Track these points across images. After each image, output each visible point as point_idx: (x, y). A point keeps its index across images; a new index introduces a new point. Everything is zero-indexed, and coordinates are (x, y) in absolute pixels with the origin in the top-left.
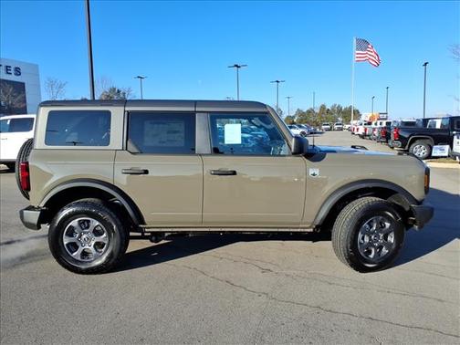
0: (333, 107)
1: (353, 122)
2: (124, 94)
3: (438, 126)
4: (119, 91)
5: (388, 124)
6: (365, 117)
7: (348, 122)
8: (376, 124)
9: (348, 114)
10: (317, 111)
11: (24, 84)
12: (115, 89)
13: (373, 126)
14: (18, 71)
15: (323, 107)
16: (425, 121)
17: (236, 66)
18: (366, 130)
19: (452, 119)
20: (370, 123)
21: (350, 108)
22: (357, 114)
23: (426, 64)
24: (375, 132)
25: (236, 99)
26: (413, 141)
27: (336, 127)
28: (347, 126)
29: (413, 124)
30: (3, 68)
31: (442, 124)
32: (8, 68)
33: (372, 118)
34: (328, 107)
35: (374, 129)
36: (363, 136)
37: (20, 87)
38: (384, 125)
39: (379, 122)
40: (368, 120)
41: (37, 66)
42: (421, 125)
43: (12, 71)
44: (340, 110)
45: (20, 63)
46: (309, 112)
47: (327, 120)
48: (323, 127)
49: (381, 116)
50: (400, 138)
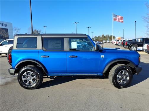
0: (106, 36)
1: (113, 40)
2: (39, 32)
3: (139, 41)
4: (37, 31)
5: (124, 40)
6: (117, 38)
7: (111, 40)
8: (120, 41)
9: (111, 38)
10: (101, 37)
11: (7, 29)
12: (36, 30)
13: (119, 41)
14: (6, 25)
15: (103, 36)
16: (135, 39)
17: (76, 23)
18: (117, 42)
19: (143, 39)
20: (118, 40)
21: (112, 35)
22: (114, 38)
23: (135, 22)
24: (120, 43)
25: (76, 33)
26: (132, 46)
27: (107, 42)
28: (111, 41)
29: (131, 40)
30: (1, 24)
31: (140, 40)
32: (2, 24)
33: (119, 39)
34: (105, 35)
35: (119, 42)
36: (116, 45)
37: (7, 30)
38: (123, 41)
39: (121, 40)
40: (118, 39)
41: (12, 23)
42: (134, 41)
43: (4, 25)
44: (109, 36)
45: (6, 22)
46: (99, 37)
47: (105, 39)
48: (103, 42)
49: (122, 38)
50: (128, 45)
